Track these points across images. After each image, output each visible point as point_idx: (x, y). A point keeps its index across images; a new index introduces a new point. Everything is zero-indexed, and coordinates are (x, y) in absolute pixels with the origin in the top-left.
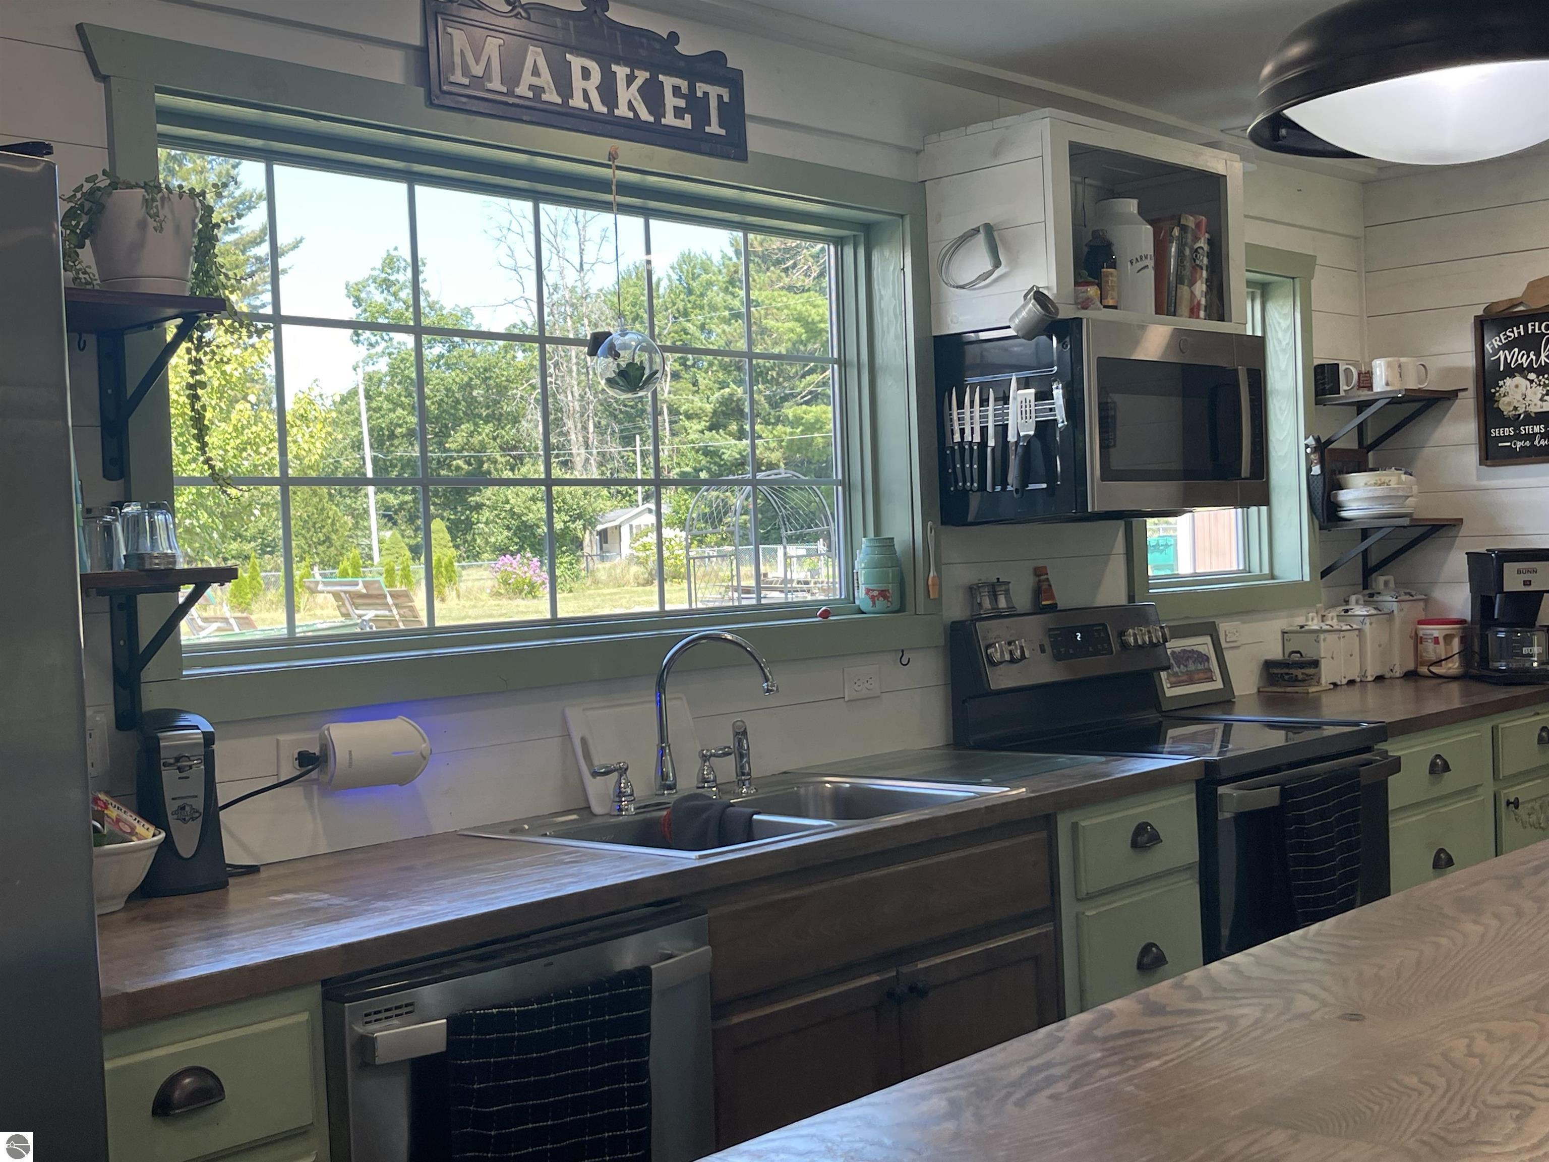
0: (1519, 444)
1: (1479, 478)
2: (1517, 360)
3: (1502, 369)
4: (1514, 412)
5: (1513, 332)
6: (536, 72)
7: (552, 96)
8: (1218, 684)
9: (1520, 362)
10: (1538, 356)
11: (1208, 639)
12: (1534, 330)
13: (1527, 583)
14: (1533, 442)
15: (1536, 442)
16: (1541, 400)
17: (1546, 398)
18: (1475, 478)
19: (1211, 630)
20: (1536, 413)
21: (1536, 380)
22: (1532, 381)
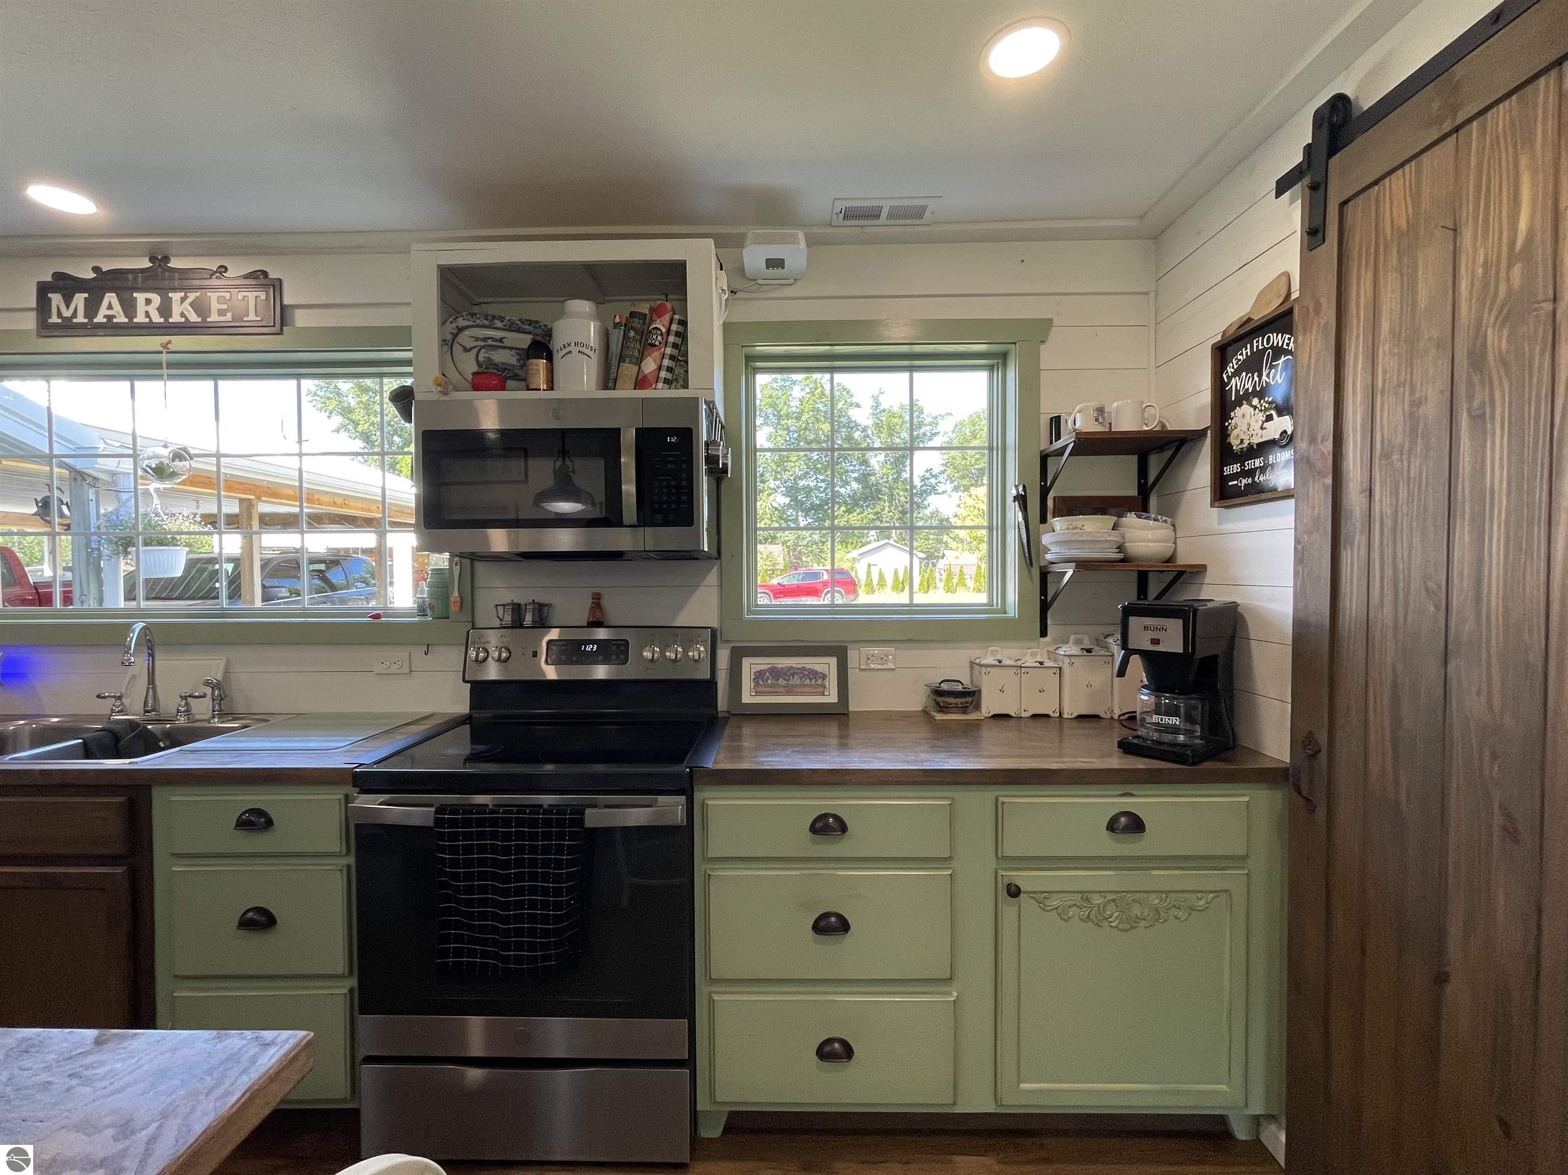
0: (1244, 481)
1: (1220, 522)
2: (1244, 386)
3: (1233, 399)
4: (1240, 446)
5: (1241, 354)
6: (110, 307)
7: (122, 319)
8: (832, 697)
9: (1246, 387)
10: (1260, 376)
11: (833, 661)
12: (1258, 346)
13: (1155, 642)
14: (1253, 478)
15: (1256, 479)
16: (1262, 428)
17: (1265, 425)
18: (1216, 522)
19: (840, 653)
20: (1257, 444)
21: (1258, 406)
22: (1255, 408)
